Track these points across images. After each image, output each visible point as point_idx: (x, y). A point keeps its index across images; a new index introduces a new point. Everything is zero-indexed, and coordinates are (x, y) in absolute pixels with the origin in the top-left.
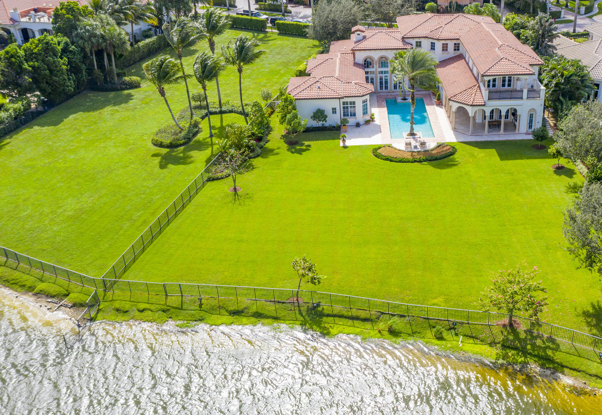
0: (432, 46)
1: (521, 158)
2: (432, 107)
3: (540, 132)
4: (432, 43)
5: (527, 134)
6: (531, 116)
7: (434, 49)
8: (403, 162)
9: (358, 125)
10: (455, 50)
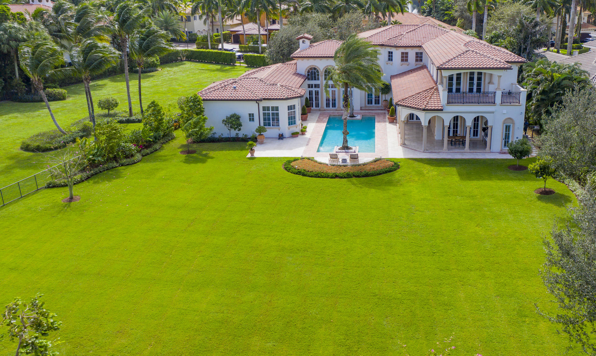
0: (389, 56)
1: (490, 179)
2: (383, 124)
3: (519, 146)
4: (389, 52)
5: (502, 153)
6: (508, 128)
7: (392, 60)
8: (319, 177)
9: (281, 137)
10: (417, 61)
